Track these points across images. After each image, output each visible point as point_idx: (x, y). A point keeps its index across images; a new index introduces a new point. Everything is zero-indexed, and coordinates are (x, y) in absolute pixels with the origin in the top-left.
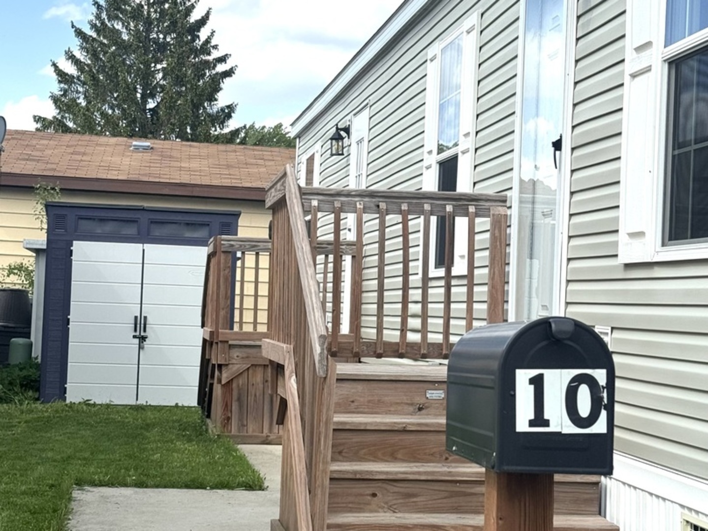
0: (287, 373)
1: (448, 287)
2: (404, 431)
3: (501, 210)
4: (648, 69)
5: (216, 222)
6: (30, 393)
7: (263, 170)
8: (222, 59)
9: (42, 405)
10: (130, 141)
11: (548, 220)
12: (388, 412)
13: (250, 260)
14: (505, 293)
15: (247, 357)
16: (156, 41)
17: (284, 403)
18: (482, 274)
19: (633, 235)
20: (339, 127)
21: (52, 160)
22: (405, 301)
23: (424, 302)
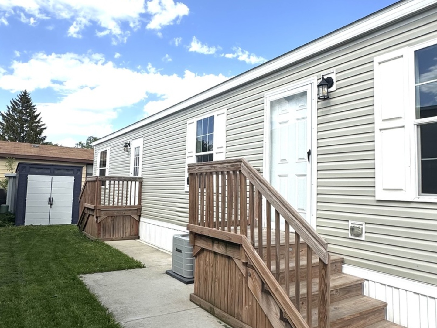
5: (75, 169)
6: (11, 223)
9: (17, 227)
10: (31, 144)
15: (106, 214)
16: (24, 119)
19: (387, 190)
21: (8, 149)
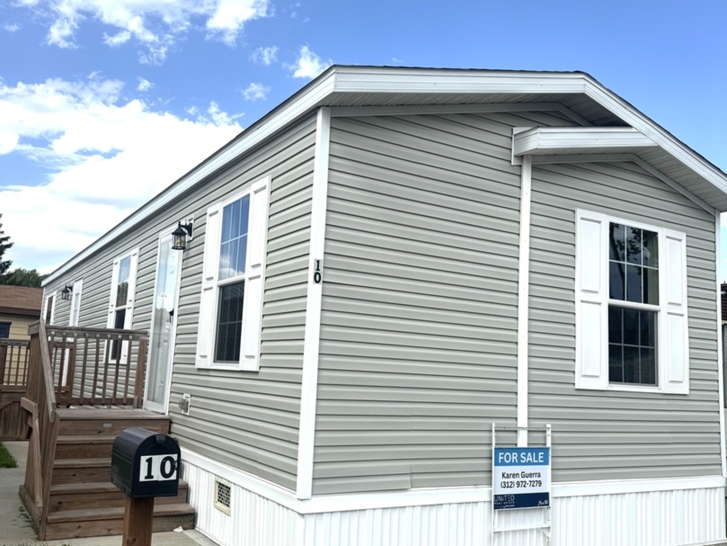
0: (34, 418)
1: (117, 369)
2: (91, 444)
3: (145, 338)
4: (211, 288)
7: (24, 299)
8: (6, 239)
11: (166, 344)
12: (84, 434)
13: (16, 350)
14: (144, 375)
15: (11, 398)
17: (30, 430)
18: (134, 364)
19: (202, 356)
20: (67, 286)
22: (96, 373)
23: (106, 374)
